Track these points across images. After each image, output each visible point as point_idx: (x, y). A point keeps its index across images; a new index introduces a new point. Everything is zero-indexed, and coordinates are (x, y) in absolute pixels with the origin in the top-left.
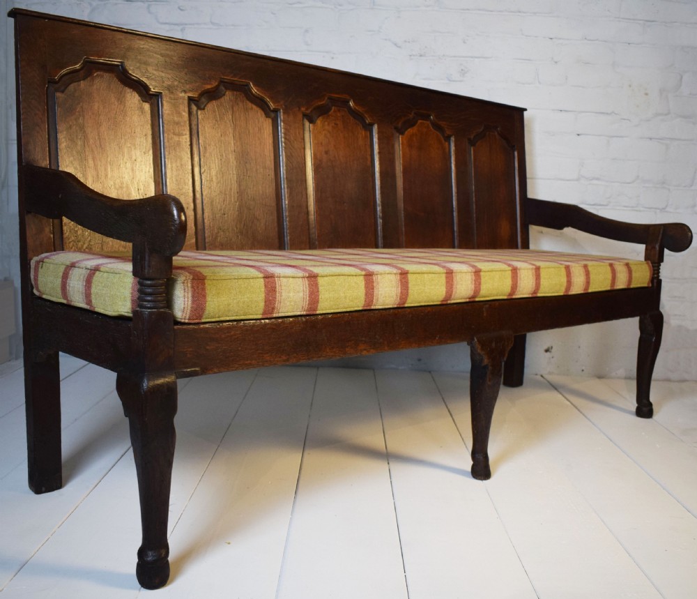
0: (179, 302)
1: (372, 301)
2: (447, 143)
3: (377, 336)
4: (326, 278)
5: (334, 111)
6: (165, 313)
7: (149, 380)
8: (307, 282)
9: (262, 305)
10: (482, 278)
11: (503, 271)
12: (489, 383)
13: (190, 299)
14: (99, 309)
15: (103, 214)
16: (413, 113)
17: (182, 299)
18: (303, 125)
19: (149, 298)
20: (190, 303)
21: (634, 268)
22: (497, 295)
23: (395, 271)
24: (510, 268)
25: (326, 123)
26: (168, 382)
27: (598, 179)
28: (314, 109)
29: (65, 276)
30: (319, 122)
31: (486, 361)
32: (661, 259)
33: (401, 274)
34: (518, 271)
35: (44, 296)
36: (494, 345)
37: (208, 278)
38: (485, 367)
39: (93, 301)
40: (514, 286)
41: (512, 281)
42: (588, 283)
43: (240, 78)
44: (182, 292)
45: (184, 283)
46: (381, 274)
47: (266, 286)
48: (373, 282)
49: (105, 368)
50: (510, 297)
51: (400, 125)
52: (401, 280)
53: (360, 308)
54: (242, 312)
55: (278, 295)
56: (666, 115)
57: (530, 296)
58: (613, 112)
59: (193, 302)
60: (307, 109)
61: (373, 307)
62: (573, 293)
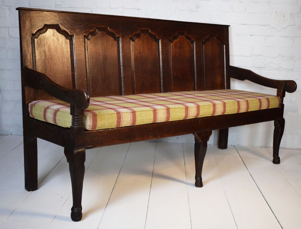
0: (88, 123)
1: (156, 120)
2: (192, 44)
3: (156, 133)
4: (138, 112)
5: (143, 35)
6: (81, 127)
7: (76, 150)
8: (132, 114)
9: (116, 123)
10: (200, 108)
11: (209, 105)
12: (202, 150)
13: (92, 122)
14: (59, 125)
15: (59, 92)
16: (177, 33)
17: (89, 122)
18: (130, 43)
19: (76, 123)
20: (92, 123)
21: (270, 100)
22: (207, 115)
23: (165, 108)
24: (212, 104)
25: (139, 41)
26: (83, 151)
27: (260, 56)
28: (134, 35)
29: (45, 111)
30: (136, 41)
31: (200, 141)
32: (284, 95)
33: (167, 109)
34: (216, 105)
35: (35, 118)
36: (203, 134)
37: (98, 115)
38: (200, 143)
39: (57, 122)
40: (214, 111)
41: (213, 109)
42: (248, 108)
43: (104, 26)
44: (89, 120)
45: (90, 117)
46: (159, 110)
47: (117, 116)
48: (156, 113)
49: (59, 145)
50: (212, 115)
51: (171, 39)
52: (167, 112)
53: (152, 123)
54: (109, 126)
55: (121, 119)
56: (294, 26)
57: (222, 114)
58: (268, 25)
59: (93, 123)
60: (131, 36)
61: (156, 122)
62: (241, 112)
